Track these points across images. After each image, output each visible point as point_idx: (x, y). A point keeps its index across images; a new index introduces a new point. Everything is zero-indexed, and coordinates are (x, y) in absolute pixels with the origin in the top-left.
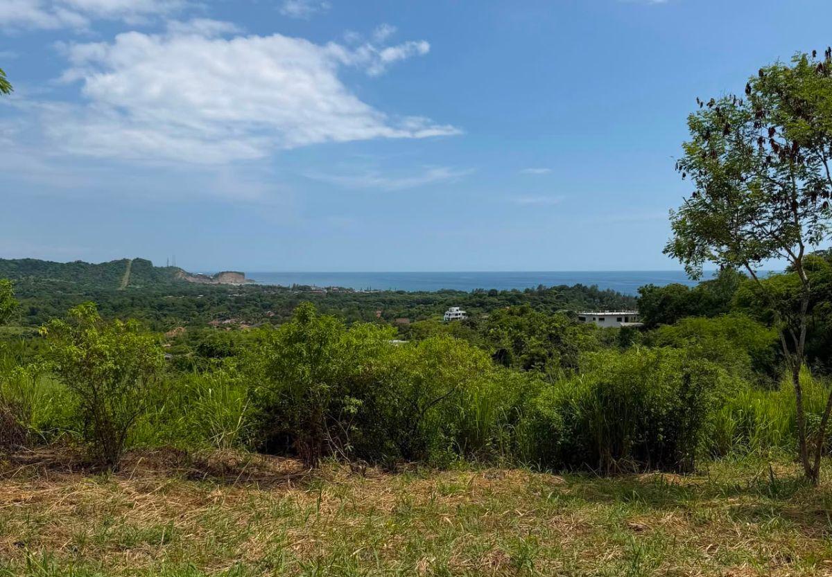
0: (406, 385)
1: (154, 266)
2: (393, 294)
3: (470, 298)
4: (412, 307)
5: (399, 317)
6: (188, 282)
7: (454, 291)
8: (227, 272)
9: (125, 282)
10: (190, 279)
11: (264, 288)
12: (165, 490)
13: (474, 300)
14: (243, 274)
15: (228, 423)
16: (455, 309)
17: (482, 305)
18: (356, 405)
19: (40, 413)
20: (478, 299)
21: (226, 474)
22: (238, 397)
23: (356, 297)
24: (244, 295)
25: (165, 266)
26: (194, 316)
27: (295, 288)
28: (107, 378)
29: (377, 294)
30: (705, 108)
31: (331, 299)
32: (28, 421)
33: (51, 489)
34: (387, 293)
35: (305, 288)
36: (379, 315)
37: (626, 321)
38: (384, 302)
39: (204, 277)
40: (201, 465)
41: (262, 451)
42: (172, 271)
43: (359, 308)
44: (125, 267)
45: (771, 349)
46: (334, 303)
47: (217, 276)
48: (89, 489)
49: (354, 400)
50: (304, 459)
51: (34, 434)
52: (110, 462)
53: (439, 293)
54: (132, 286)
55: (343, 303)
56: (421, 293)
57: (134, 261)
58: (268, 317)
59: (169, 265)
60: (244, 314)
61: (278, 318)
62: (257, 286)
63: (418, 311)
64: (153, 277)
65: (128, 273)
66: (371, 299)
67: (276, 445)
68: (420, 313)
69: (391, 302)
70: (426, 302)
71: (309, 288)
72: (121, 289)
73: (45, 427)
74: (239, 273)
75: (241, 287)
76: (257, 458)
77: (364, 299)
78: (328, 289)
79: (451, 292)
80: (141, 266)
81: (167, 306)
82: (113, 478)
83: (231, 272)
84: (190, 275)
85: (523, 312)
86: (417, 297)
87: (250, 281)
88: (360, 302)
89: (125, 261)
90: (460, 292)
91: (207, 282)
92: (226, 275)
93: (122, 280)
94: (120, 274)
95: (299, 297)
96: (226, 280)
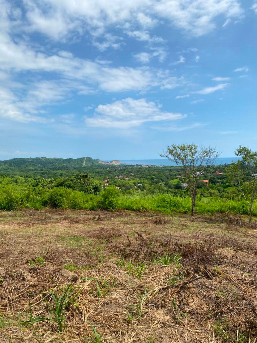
1: (92, 159)
9: (84, 165)
10: (103, 163)
14: (119, 161)
24: (121, 168)
25: (95, 159)
26: (109, 175)
27: (137, 165)
29: (165, 167)
34: (168, 167)
36: (168, 174)
38: (168, 170)
42: (97, 161)
44: (84, 160)
46: (151, 170)
47: (111, 162)
54: (86, 166)
57: (86, 158)
58: (132, 175)
59: (97, 159)
60: (124, 174)
61: (136, 176)
62: (124, 165)
64: (92, 163)
65: (85, 162)
66: (164, 169)
69: (171, 170)
71: (141, 165)
72: (83, 167)
75: (119, 165)
78: (148, 166)
80: (89, 159)
81: (100, 172)
83: (115, 161)
84: (103, 162)
88: (160, 170)
89: (84, 158)
91: (108, 164)
92: (114, 161)
93: (83, 163)
94: (83, 162)
95: (140, 169)
96: (114, 163)
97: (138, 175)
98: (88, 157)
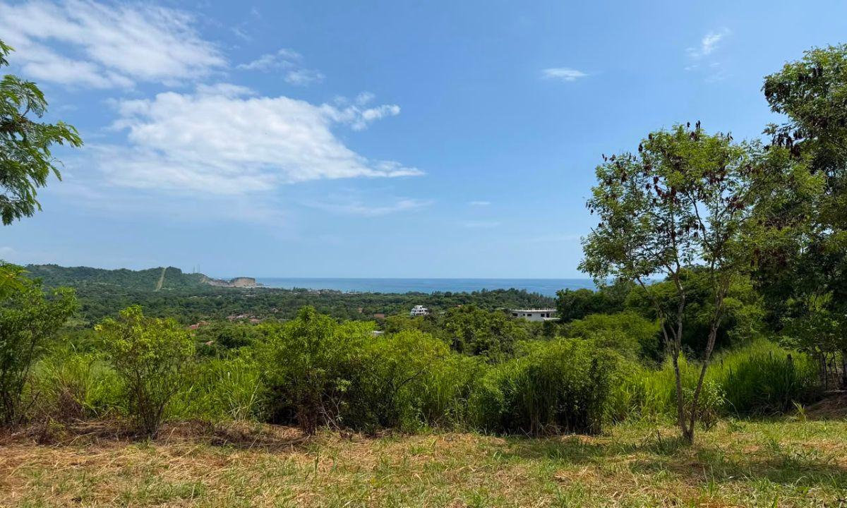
0: (383, 369)
1: (183, 272)
2: (372, 295)
3: (431, 298)
4: (386, 305)
5: (376, 313)
6: (211, 286)
7: (418, 293)
8: (241, 278)
9: (160, 285)
10: (212, 283)
11: (270, 290)
12: (193, 454)
13: (434, 300)
14: (254, 279)
15: (243, 399)
16: (419, 307)
17: (440, 303)
18: (345, 386)
19: (94, 392)
20: (437, 299)
21: (242, 441)
22: (251, 379)
23: (343, 297)
24: (254, 296)
25: (191, 273)
26: (214, 312)
27: (295, 290)
28: (148, 365)
29: (359, 295)
30: (609, 161)
31: (323, 299)
32: (83, 399)
33: (102, 454)
34: (367, 294)
35: (303, 291)
36: (361, 312)
37: (548, 316)
38: (364, 301)
39: (223, 281)
40: (222, 434)
41: (270, 422)
42: (197, 277)
43: (345, 306)
44: (161, 273)
45: (655, 338)
46: (325, 302)
47: (233, 281)
48: (133, 454)
49: (344, 381)
50: (304, 428)
51: (88, 409)
52: (149, 432)
53: (407, 294)
54: (165, 288)
55: (333, 302)
56: (393, 294)
57: (167, 269)
58: (273, 313)
59: (196, 272)
60: (254, 310)
61: (281, 314)
62: (265, 288)
63: (391, 308)
64: (182, 281)
65: (162, 278)
66: (354, 299)
67: (281, 417)
68: (392, 310)
69: (370, 301)
70: (397, 301)
71: (306, 290)
72: (156, 291)
73: (96, 403)
74: (251, 279)
75: (252, 289)
76: (266, 428)
77: (349, 299)
78: (321, 291)
79: (416, 294)
80: (173, 273)
82: (151, 444)
83: (244, 278)
84: (211, 280)
85: (471, 310)
86: (390, 297)
87: (260, 284)
88: (346, 301)
89: (160, 269)
90: (423, 294)
91: (225, 285)
92: (240, 280)
93: (157, 284)
94: (156, 279)
95: (298, 297)
96: (240, 284)
97: (288, 312)
98: (170, 269)
